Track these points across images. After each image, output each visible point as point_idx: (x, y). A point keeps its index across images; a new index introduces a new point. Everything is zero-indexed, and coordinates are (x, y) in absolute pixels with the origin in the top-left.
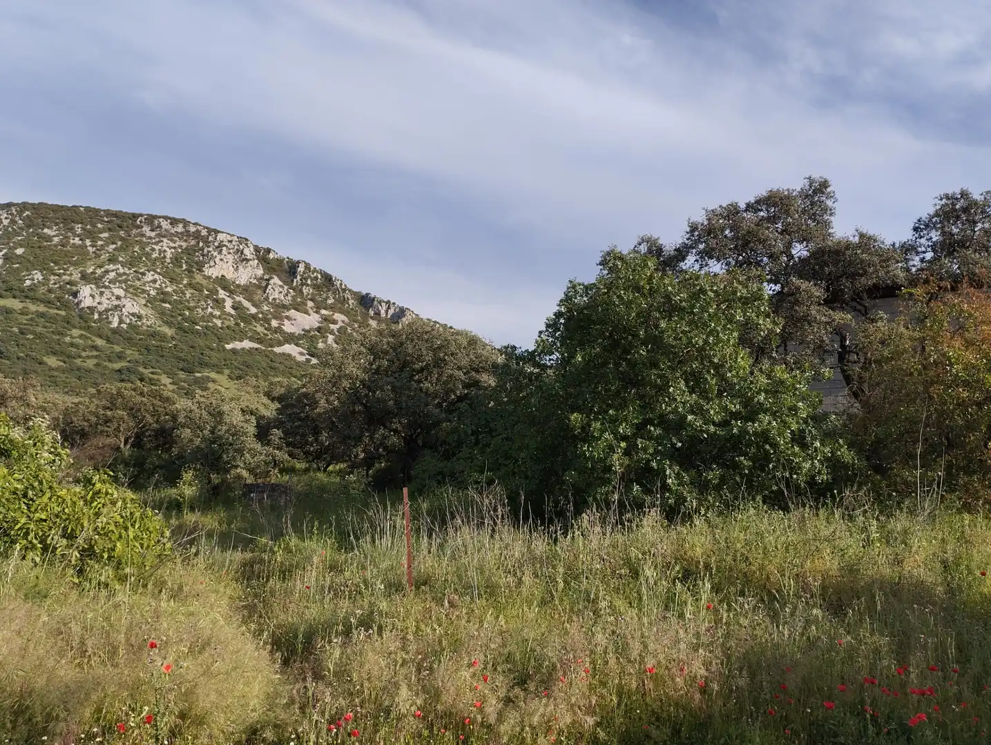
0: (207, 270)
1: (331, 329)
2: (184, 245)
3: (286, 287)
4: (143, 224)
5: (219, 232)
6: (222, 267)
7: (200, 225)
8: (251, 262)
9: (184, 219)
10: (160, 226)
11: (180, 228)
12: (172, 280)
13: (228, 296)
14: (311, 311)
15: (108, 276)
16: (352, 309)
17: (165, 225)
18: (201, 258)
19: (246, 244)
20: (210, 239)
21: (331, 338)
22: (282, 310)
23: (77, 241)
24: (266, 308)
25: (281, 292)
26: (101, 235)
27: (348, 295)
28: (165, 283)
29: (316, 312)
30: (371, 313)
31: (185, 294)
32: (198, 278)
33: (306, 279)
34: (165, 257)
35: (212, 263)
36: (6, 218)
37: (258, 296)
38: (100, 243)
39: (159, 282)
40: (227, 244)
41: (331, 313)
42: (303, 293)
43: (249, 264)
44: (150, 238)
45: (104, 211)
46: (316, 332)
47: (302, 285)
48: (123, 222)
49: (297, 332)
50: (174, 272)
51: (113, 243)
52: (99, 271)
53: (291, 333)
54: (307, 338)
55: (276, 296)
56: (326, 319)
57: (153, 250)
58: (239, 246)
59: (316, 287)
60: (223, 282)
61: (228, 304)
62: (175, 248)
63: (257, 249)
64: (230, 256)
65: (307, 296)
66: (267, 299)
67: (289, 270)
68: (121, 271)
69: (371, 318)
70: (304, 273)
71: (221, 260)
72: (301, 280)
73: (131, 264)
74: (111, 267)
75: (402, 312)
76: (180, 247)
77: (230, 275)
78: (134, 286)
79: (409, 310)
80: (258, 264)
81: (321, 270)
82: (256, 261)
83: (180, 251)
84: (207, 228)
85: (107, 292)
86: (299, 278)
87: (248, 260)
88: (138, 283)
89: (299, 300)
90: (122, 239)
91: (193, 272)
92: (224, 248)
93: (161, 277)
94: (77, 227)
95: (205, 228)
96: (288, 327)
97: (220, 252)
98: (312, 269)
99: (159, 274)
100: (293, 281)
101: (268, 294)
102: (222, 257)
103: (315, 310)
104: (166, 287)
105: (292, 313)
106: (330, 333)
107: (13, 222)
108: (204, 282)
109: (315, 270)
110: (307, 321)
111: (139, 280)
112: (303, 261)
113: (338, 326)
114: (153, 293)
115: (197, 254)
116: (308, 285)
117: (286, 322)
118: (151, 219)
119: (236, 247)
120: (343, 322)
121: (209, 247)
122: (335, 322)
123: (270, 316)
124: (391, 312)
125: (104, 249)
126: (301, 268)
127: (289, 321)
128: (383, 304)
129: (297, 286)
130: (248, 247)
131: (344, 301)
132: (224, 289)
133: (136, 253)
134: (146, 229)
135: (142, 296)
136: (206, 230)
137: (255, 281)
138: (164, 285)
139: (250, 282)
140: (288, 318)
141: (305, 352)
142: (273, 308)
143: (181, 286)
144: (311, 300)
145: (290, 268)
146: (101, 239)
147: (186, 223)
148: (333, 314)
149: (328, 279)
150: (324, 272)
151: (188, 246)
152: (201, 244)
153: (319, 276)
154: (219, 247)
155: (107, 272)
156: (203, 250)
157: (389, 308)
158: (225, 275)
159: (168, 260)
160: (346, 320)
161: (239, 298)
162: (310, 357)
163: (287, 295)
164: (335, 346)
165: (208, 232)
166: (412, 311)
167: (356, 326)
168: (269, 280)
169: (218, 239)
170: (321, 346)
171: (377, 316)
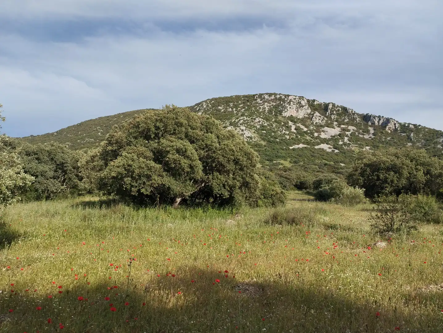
0: (284, 114)
1: (347, 134)
2: (274, 104)
3: (322, 117)
4: (257, 98)
5: (290, 96)
6: (291, 111)
7: (282, 94)
9: (275, 93)
10: (264, 98)
11: (273, 97)
12: (267, 120)
13: (294, 124)
14: (335, 127)
15: (240, 122)
16: (358, 123)
17: (267, 97)
18: (281, 109)
19: (303, 99)
20: (286, 99)
21: (346, 139)
22: (321, 128)
23: (230, 110)
24: (312, 128)
25: (320, 119)
26: (240, 106)
27: (356, 116)
28: (264, 122)
29: (338, 127)
30: (370, 123)
31: (272, 126)
32: (280, 118)
33: (333, 111)
34: (265, 111)
35: (286, 110)
36: (205, 105)
37: (309, 122)
38: (239, 109)
39: (261, 122)
40: (293, 100)
41: (347, 126)
42: (331, 118)
43: (304, 108)
44: (260, 104)
45: (242, 96)
46: (338, 137)
47: (331, 114)
48: (249, 99)
49: (328, 138)
50: (269, 116)
51: (244, 108)
52: (237, 121)
53: (324, 138)
54: (333, 140)
55: (317, 121)
56: (344, 130)
57: (260, 108)
59: (338, 114)
60: (291, 118)
61: (293, 128)
62: (270, 106)
63: (308, 101)
64: (293, 106)
65: (333, 120)
66: (312, 123)
67: (324, 108)
68: (246, 119)
69: (370, 126)
70: (332, 108)
71: (290, 108)
72: (330, 112)
73: (249, 116)
74: (242, 118)
75: (388, 121)
76: (272, 105)
77: (294, 115)
78: (250, 125)
79: (392, 119)
80: (308, 107)
82: (307, 106)
83: (272, 107)
84: (285, 95)
85: (238, 129)
86: (329, 111)
87: (303, 106)
88: (252, 123)
89: (329, 122)
90: (248, 106)
91: (278, 116)
93: (262, 119)
94: (231, 104)
95: (283, 95)
96: (323, 136)
97: (290, 105)
98: (336, 106)
99: (262, 118)
100: (326, 113)
101: (313, 121)
102: (291, 106)
103: (338, 125)
104: (264, 123)
105: (326, 128)
106: (346, 137)
107: (208, 106)
108: (282, 119)
109: (338, 106)
110: (334, 131)
111: (253, 122)
112: (331, 103)
113: (350, 133)
114: (258, 127)
115: (280, 107)
116: (334, 114)
117: (322, 133)
118: (260, 96)
119: (298, 101)
120: (353, 130)
121: (285, 103)
122: (349, 131)
124: (381, 122)
125: (240, 111)
126: (330, 106)
127: (324, 133)
128: (376, 118)
129: (328, 115)
131: (354, 119)
132: (292, 121)
133: (253, 111)
134: (259, 100)
135: (253, 129)
137: (307, 116)
138: (263, 123)
139: (305, 117)
140: (323, 131)
141: (332, 147)
142: (315, 127)
143: (271, 122)
144: (336, 121)
145: (325, 107)
146: (240, 107)
147: (275, 94)
148: (348, 127)
149: (345, 110)
150: (343, 106)
151: (276, 104)
152: (282, 102)
153: (340, 109)
154: (289, 103)
155: (240, 120)
156: (282, 105)
157: (380, 119)
158: (293, 115)
159: (266, 112)
160: (355, 129)
161: (300, 125)
162: (334, 149)
163: (323, 120)
164: (348, 142)
165: (285, 97)
166: (394, 120)
167: (361, 131)
168: (313, 114)
169: (289, 99)
170: (341, 143)
171: (374, 125)
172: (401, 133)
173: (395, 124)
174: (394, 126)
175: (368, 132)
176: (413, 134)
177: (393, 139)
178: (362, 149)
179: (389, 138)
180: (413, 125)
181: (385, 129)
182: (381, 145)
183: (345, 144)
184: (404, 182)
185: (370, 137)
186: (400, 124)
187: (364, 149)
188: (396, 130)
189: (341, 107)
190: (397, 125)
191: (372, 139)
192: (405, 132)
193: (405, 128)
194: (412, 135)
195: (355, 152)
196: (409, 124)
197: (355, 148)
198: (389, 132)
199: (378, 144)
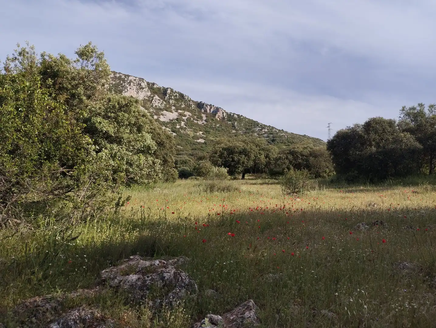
0: (124, 94)
1: (183, 119)
2: (114, 83)
3: (161, 100)
5: (130, 76)
6: (130, 92)
7: (121, 74)
8: (144, 89)
9: (114, 71)
11: (112, 75)
14: (173, 111)
16: (193, 109)
18: (121, 88)
19: (143, 81)
20: (126, 79)
21: (183, 123)
22: (160, 111)
24: (151, 110)
25: (159, 103)
27: (191, 103)
29: (176, 111)
30: (203, 111)
33: (171, 96)
35: (126, 90)
37: (148, 105)
40: (133, 81)
41: (183, 112)
42: (170, 103)
43: (144, 90)
46: (176, 121)
47: (169, 99)
49: (167, 121)
53: (163, 121)
54: (172, 123)
55: (157, 105)
56: (180, 114)
58: (139, 82)
59: (176, 100)
63: (148, 84)
64: (134, 87)
65: (172, 104)
66: (152, 106)
67: (163, 93)
69: (203, 113)
70: (170, 93)
71: (130, 88)
72: (169, 97)
75: (217, 110)
77: (135, 96)
80: (148, 90)
81: (179, 92)
82: (147, 89)
83: (111, 85)
84: (125, 75)
86: (168, 96)
87: (143, 88)
89: (168, 106)
92: (132, 83)
95: (123, 75)
96: (162, 119)
97: (130, 85)
98: (174, 91)
100: (165, 97)
101: (153, 103)
102: (131, 87)
105: (165, 112)
106: (183, 121)
109: (176, 92)
110: (173, 115)
112: (169, 88)
113: (186, 118)
115: (119, 86)
116: (172, 99)
117: (161, 116)
119: (138, 83)
120: (189, 115)
121: (125, 83)
122: (185, 116)
123: (154, 114)
124: (212, 110)
126: (169, 91)
127: (163, 116)
128: (208, 106)
129: (167, 100)
130: (144, 82)
131: (190, 106)
136: (124, 76)
137: (147, 98)
139: (145, 99)
140: (162, 115)
141: (170, 130)
142: (155, 110)
144: (174, 106)
145: (164, 91)
147: (115, 73)
149: (182, 96)
150: (180, 93)
151: (115, 83)
152: (121, 82)
153: (178, 95)
154: (129, 83)
156: (122, 84)
157: (211, 108)
158: (133, 96)
160: (191, 114)
162: (172, 132)
163: (162, 104)
164: (185, 127)
165: (125, 76)
166: (222, 109)
167: (195, 117)
168: (153, 97)
169: (129, 79)
170: (178, 127)
171: (206, 112)
172: (228, 121)
173: (223, 113)
174: (222, 114)
175: (201, 118)
176: (237, 122)
177: (221, 126)
178: (196, 134)
179: (218, 125)
180: (237, 115)
181: (215, 117)
182: (212, 131)
183: (181, 128)
184: (252, 163)
185: (203, 123)
186: (227, 113)
187: (198, 134)
188: (224, 118)
189: (178, 93)
190: (224, 114)
191: (204, 125)
192: (231, 121)
193: (230, 117)
194: (236, 124)
195: (191, 135)
196: (234, 114)
197: (190, 132)
198: (219, 119)
199: (209, 130)
